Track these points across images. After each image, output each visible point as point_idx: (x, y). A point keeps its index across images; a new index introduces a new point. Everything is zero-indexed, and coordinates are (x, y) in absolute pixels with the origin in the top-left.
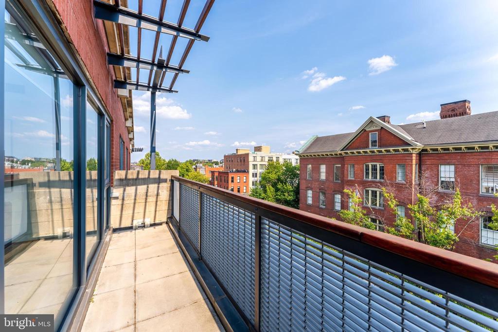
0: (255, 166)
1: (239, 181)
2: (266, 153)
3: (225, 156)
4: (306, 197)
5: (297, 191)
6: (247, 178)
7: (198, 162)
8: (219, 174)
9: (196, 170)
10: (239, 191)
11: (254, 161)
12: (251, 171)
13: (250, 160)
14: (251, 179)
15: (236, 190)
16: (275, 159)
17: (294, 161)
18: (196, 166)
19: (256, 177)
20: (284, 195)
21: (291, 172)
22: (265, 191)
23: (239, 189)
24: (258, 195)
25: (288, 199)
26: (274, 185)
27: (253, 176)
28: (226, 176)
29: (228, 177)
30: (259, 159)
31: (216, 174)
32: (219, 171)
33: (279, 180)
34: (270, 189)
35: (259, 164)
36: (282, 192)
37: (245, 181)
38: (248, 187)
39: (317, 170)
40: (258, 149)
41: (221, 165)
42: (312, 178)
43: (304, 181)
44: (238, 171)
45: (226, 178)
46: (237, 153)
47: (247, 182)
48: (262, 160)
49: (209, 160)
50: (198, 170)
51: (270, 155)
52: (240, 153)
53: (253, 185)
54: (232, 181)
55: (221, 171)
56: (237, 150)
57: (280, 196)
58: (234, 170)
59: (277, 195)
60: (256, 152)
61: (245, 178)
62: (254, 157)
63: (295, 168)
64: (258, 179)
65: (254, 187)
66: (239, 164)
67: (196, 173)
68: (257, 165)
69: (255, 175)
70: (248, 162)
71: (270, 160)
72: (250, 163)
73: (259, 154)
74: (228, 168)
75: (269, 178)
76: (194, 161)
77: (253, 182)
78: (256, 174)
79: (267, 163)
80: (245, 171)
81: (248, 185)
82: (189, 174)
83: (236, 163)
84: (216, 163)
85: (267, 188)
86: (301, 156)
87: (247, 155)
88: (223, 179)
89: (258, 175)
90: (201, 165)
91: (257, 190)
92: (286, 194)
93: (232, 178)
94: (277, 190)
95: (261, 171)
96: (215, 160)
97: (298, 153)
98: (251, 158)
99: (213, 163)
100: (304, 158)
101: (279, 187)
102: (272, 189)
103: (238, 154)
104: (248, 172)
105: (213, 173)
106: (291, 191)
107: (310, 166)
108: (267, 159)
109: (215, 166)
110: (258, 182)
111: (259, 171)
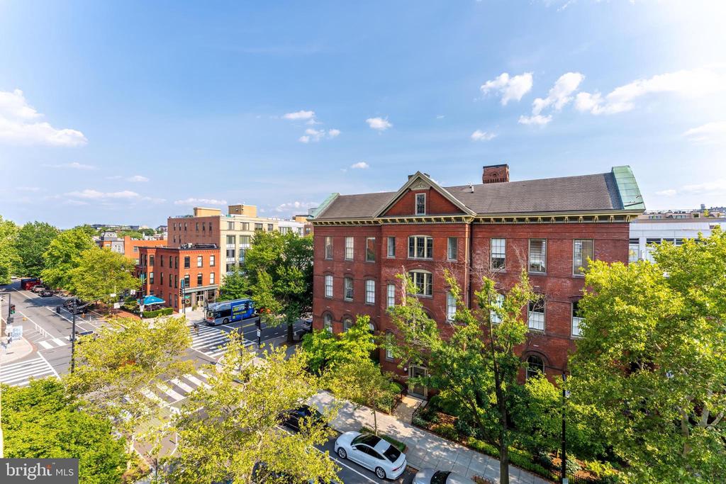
0: (231, 239)
1: (200, 264)
2: (250, 216)
3: (170, 220)
4: (323, 287)
5: (309, 277)
6: (217, 259)
7: (105, 229)
8: (157, 252)
9: (102, 246)
10: (200, 282)
11: (230, 229)
12: (224, 246)
13: (221, 228)
14: (224, 260)
15: (194, 281)
16: (265, 227)
17: (297, 227)
18: (102, 238)
19: (233, 256)
20: (289, 286)
21: (297, 249)
22: (254, 281)
23: (199, 278)
24: (238, 287)
25: (296, 292)
26: (272, 270)
27: (228, 255)
28: (174, 256)
29: (177, 258)
30: (238, 226)
31: (151, 253)
32: (158, 246)
33: (279, 261)
34: (264, 278)
35: (238, 234)
36: (285, 280)
37: (212, 263)
38: (219, 275)
39: (340, 245)
40: (236, 210)
41: (160, 235)
42: (333, 257)
43: (321, 262)
44: (197, 247)
45: (173, 260)
46: (196, 214)
47: (216, 266)
48: (244, 229)
49: (132, 227)
50: (106, 245)
51: (258, 220)
52: (201, 214)
53: (227, 270)
54: (187, 265)
55: (162, 246)
56: (196, 210)
57: (282, 287)
58: (190, 245)
59: (276, 286)
60: (232, 215)
61: (212, 258)
62: (230, 222)
63: (305, 242)
64: (237, 259)
65: (230, 274)
66: (201, 233)
67: (102, 252)
68: (234, 236)
69: (230, 253)
70: (218, 230)
71: (259, 228)
72: (222, 233)
73: (238, 219)
74: (177, 241)
75: (263, 258)
76: (96, 227)
77: (227, 266)
78: (233, 251)
79: (252, 234)
80: (214, 247)
81: (218, 269)
82: (85, 253)
83: (194, 233)
84: (149, 233)
85: (260, 276)
86: (316, 223)
87: (217, 219)
88: (166, 261)
89: (237, 253)
90: (115, 235)
91: (235, 279)
92: (292, 284)
93: (187, 259)
94: (276, 278)
95: (241, 246)
96: (145, 227)
97: (311, 218)
98: (224, 225)
99: (141, 232)
100: (320, 227)
101: (279, 272)
102: (268, 277)
103: (198, 216)
104: (218, 248)
105: (143, 250)
106: (301, 279)
107: (328, 239)
108: (252, 227)
109: (146, 238)
110: (237, 265)
111: (238, 246)
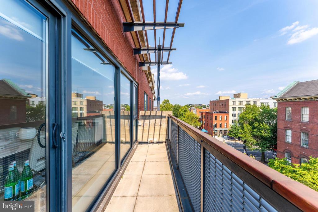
0: (234, 109)
1: (220, 119)
2: (244, 99)
3: (210, 102)
4: (284, 136)
5: (274, 130)
6: (228, 118)
7: (192, 105)
8: (206, 114)
9: (191, 111)
10: (221, 126)
11: (234, 105)
12: (231, 112)
13: (230, 104)
14: (231, 118)
15: (218, 125)
16: (252, 104)
17: (272, 104)
18: (191, 109)
19: (235, 116)
20: (261, 132)
21: (268, 114)
22: (243, 128)
23: (220, 125)
24: (237, 130)
25: (265, 136)
26: (251, 124)
27: (232, 116)
28: (211, 115)
29: (212, 116)
30: (237, 103)
31: (204, 114)
32: (206, 112)
33: (256, 119)
34: (247, 127)
35: (237, 107)
36: (259, 129)
37: (225, 119)
38: (228, 124)
39: (297, 112)
40: (237, 96)
41: (208, 107)
42: (292, 119)
43: (283, 122)
44: (220, 112)
45: (211, 117)
46: (219, 99)
47: (227, 120)
48: (240, 104)
49: (200, 105)
50: (192, 111)
51: (248, 100)
52: (222, 99)
53: (232, 123)
54: (216, 119)
55: (208, 112)
56: (219, 97)
57: (257, 132)
58: (217, 111)
59: (254, 132)
60: (235, 98)
61: (226, 117)
62: (234, 102)
63: (273, 110)
64: (237, 118)
65: (233, 124)
66: (221, 107)
67: (190, 113)
68: (236, 108)
69: (234, 115)
70: (228, 105)
71: (248, 104)
72: (230, 106)
73: (237, 100)
74: (213, 110)
75: (246, 118)
76: (190, 105)
77: (232, 120)
78: (235, 114)
79: (244, 107)
80: (226, 112)
81: (228, 122)
82: (186, 113)
83: (219, 107)
84: (205, 107)
85: (245, 126)
86: (279, 100)
87: (228, 100)
88: (209, 117)
89: (237, 115)
90: (194, 108)
91: (236, 127)
92: (263, 132)
93: (216, 117)
94: (254, 128)
95: (239, 112)
96: (204, 105)
97: (276, 98)
98: (231, 103)
99: (202, 106)
100: (282, 102)
101: (256, 125)
102: (249, 126)
103: (221, 100)
104: (228, 113)
105: (202, 113)
106: (268, 129)
107: (290, 109)
108: (245, 103)
109: (203, 108)
110: (237, 121)
111: (237, 112)
